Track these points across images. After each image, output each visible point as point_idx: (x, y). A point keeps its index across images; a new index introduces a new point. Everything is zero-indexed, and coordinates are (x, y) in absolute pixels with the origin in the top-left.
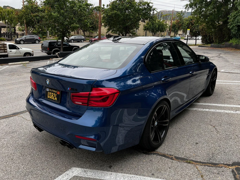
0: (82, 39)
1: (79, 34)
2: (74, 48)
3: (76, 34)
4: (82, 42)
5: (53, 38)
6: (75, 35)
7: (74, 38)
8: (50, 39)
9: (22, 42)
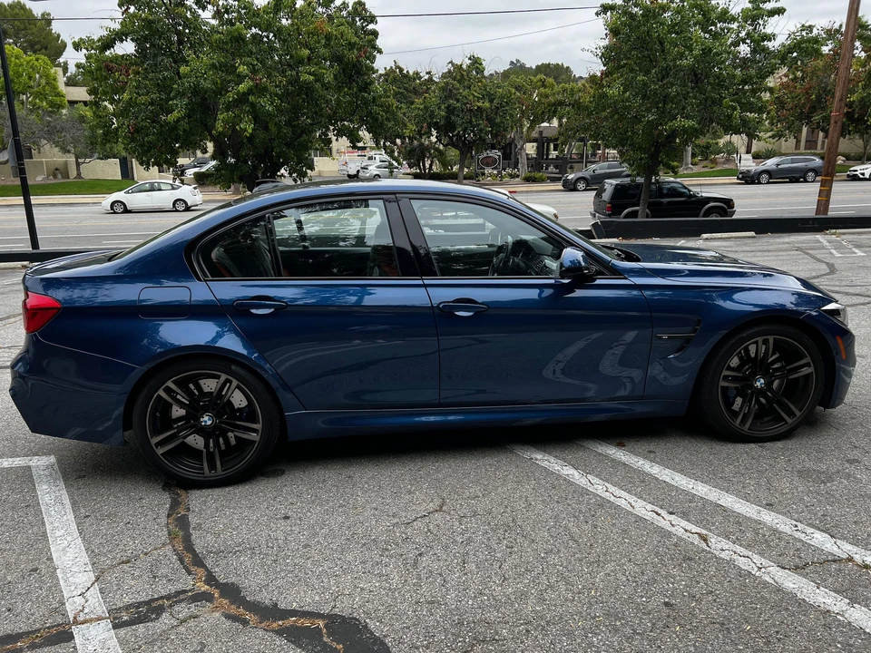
0: (813, 170)
1: (816, 149)
2: (712, 204)
3: (802, 150)
4: (806, 181)
5: (704, 170)
6: (797, 151)
7: (775, 167)
8: (690, 172)
9: (581, 185)
